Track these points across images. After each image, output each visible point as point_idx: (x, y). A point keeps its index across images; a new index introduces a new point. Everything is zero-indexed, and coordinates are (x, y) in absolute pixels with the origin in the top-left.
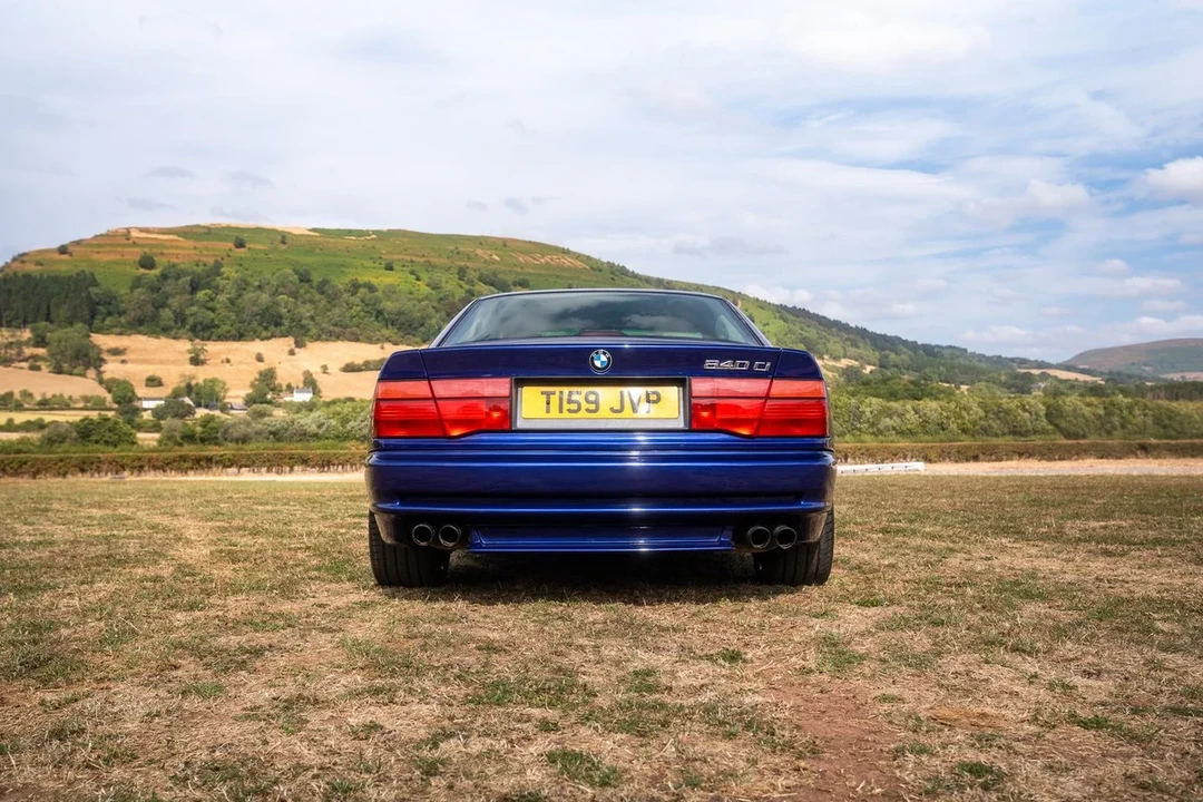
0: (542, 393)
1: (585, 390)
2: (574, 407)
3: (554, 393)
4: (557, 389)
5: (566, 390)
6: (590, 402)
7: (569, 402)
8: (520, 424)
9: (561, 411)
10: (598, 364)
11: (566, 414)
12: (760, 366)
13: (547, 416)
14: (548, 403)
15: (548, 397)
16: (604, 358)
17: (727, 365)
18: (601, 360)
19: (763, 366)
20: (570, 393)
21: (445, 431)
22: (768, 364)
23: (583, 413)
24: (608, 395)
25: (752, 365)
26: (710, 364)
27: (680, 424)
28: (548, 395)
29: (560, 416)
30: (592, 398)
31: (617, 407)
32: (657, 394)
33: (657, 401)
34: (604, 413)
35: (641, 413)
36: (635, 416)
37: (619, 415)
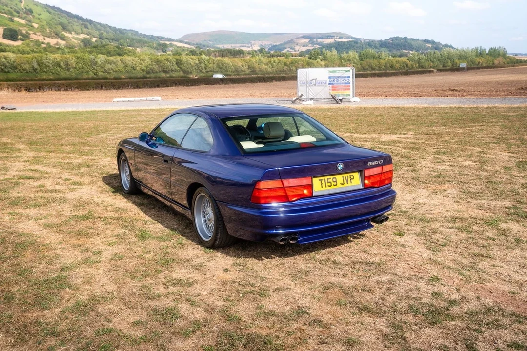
0: (319, 180)
1: (332, 177)
2: (330, 184)
3: (322, 180)
4: (323, 178)
5: (326, 178)
6: (334, 182)
7: (328, 183)
8: (314, 194)
9: (326, 187)
10: (339, 168)
11: (328, 188)
12: (380, 162)
13: (322, 189)
14: (322, 184)
15: (321, 182)
16: (341, 166)
17: (374, 163)
18: (340, 167)
20: (328, 179)
21: (289, 200)
22: (382, 161)
23: (333, 187)
24: (339, 178)
26: (370, 164)
27: (361, 187)
28: (321, 181)
29: (326, 188)
30: (334, 180)
31: (342, 183)
32: (353, 176)
33: (353, 179)
34: (339, 185)
35: (350, 184)
36: (348, 185)
37: (343, 186)
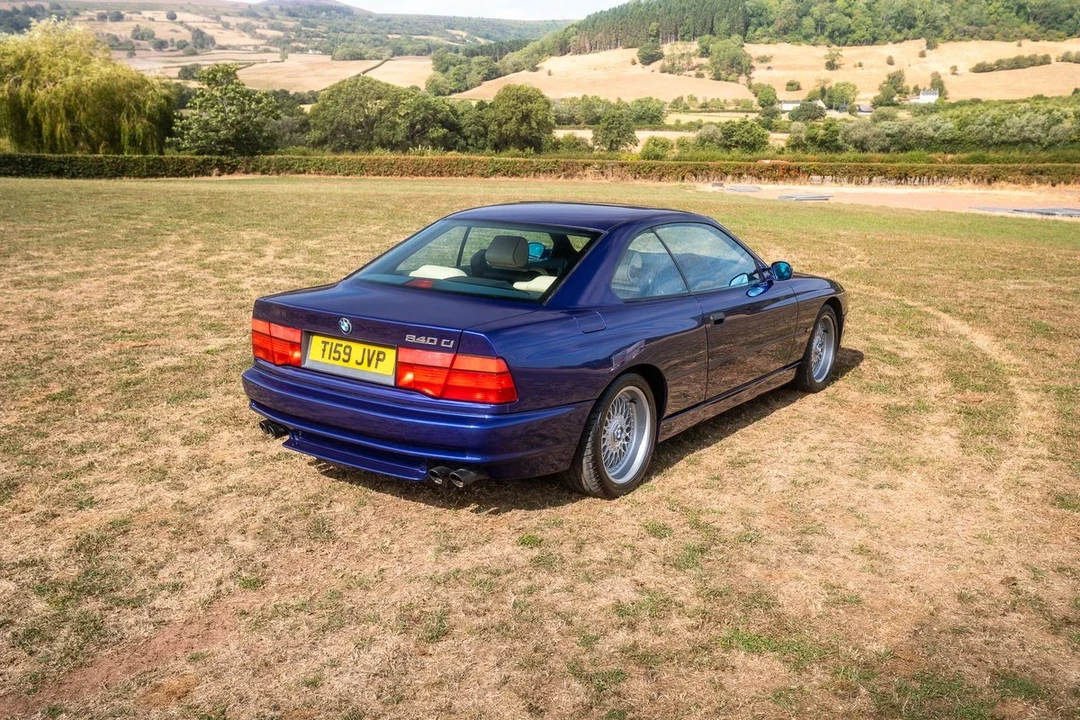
0: (323, 342)
1: (345, 343)
2: (337, 355)
3: (329, 343)
4: (330, 340)
5: (335, 342)
6: (345, 353)
7: (335, 352)
8: (306, 365)
9: (330, 358)
10: (343, 328)
11: (332, 361)
12: (445, 343)
13: (321, 360)
14: (324, 351)
15: (325, 346)
17: (422, 340)
18: (345, 325)
19: (449, 343)
20: (337, 345)
22: (452, 342)
23: (341, 362)
24: (358, 350)
25: (439, 342)
26: (410, 338)
27: (392, 383)
28: (325, 343)
29: (329, 361)
30: (348, 350)
31: (360, 361)
32: (384, 354)
33: (382, 360)
34: (352, 364)
35: (372, 368)
36: (368, 369)
37: (358, 367)
